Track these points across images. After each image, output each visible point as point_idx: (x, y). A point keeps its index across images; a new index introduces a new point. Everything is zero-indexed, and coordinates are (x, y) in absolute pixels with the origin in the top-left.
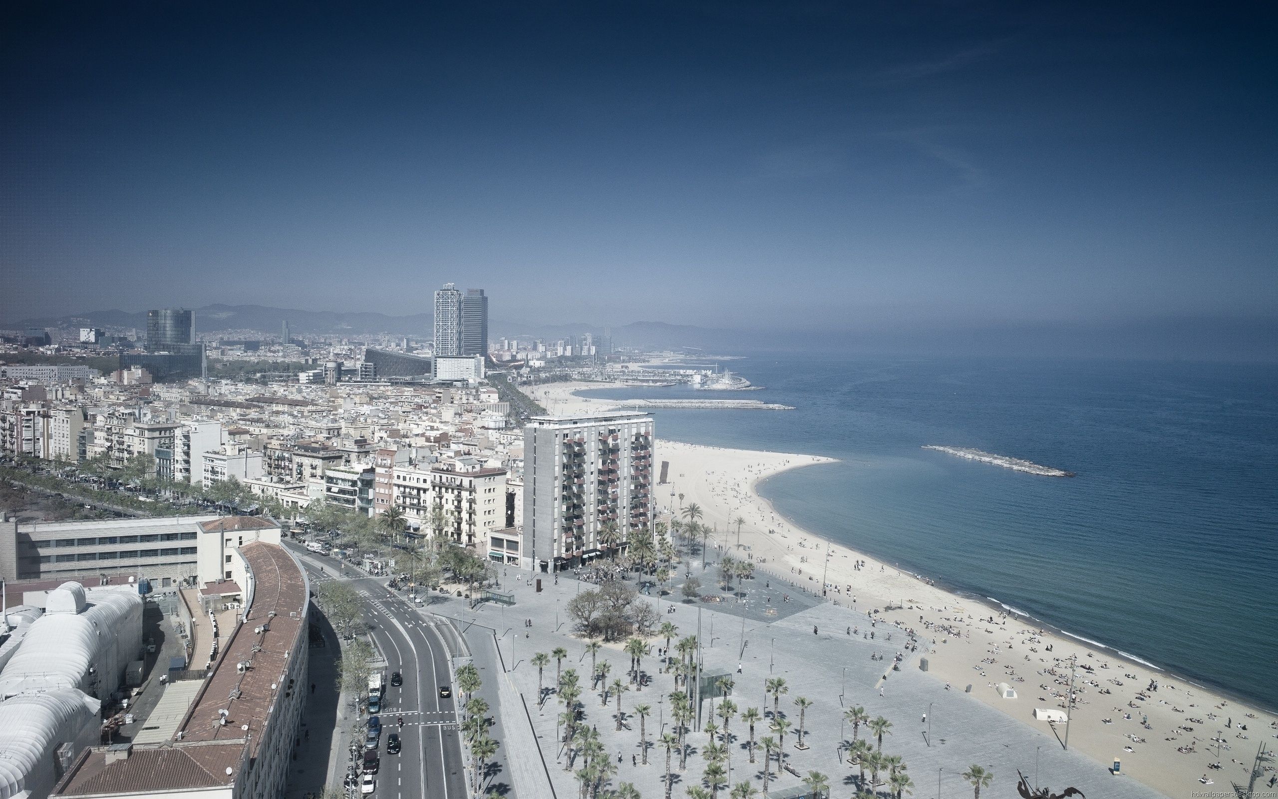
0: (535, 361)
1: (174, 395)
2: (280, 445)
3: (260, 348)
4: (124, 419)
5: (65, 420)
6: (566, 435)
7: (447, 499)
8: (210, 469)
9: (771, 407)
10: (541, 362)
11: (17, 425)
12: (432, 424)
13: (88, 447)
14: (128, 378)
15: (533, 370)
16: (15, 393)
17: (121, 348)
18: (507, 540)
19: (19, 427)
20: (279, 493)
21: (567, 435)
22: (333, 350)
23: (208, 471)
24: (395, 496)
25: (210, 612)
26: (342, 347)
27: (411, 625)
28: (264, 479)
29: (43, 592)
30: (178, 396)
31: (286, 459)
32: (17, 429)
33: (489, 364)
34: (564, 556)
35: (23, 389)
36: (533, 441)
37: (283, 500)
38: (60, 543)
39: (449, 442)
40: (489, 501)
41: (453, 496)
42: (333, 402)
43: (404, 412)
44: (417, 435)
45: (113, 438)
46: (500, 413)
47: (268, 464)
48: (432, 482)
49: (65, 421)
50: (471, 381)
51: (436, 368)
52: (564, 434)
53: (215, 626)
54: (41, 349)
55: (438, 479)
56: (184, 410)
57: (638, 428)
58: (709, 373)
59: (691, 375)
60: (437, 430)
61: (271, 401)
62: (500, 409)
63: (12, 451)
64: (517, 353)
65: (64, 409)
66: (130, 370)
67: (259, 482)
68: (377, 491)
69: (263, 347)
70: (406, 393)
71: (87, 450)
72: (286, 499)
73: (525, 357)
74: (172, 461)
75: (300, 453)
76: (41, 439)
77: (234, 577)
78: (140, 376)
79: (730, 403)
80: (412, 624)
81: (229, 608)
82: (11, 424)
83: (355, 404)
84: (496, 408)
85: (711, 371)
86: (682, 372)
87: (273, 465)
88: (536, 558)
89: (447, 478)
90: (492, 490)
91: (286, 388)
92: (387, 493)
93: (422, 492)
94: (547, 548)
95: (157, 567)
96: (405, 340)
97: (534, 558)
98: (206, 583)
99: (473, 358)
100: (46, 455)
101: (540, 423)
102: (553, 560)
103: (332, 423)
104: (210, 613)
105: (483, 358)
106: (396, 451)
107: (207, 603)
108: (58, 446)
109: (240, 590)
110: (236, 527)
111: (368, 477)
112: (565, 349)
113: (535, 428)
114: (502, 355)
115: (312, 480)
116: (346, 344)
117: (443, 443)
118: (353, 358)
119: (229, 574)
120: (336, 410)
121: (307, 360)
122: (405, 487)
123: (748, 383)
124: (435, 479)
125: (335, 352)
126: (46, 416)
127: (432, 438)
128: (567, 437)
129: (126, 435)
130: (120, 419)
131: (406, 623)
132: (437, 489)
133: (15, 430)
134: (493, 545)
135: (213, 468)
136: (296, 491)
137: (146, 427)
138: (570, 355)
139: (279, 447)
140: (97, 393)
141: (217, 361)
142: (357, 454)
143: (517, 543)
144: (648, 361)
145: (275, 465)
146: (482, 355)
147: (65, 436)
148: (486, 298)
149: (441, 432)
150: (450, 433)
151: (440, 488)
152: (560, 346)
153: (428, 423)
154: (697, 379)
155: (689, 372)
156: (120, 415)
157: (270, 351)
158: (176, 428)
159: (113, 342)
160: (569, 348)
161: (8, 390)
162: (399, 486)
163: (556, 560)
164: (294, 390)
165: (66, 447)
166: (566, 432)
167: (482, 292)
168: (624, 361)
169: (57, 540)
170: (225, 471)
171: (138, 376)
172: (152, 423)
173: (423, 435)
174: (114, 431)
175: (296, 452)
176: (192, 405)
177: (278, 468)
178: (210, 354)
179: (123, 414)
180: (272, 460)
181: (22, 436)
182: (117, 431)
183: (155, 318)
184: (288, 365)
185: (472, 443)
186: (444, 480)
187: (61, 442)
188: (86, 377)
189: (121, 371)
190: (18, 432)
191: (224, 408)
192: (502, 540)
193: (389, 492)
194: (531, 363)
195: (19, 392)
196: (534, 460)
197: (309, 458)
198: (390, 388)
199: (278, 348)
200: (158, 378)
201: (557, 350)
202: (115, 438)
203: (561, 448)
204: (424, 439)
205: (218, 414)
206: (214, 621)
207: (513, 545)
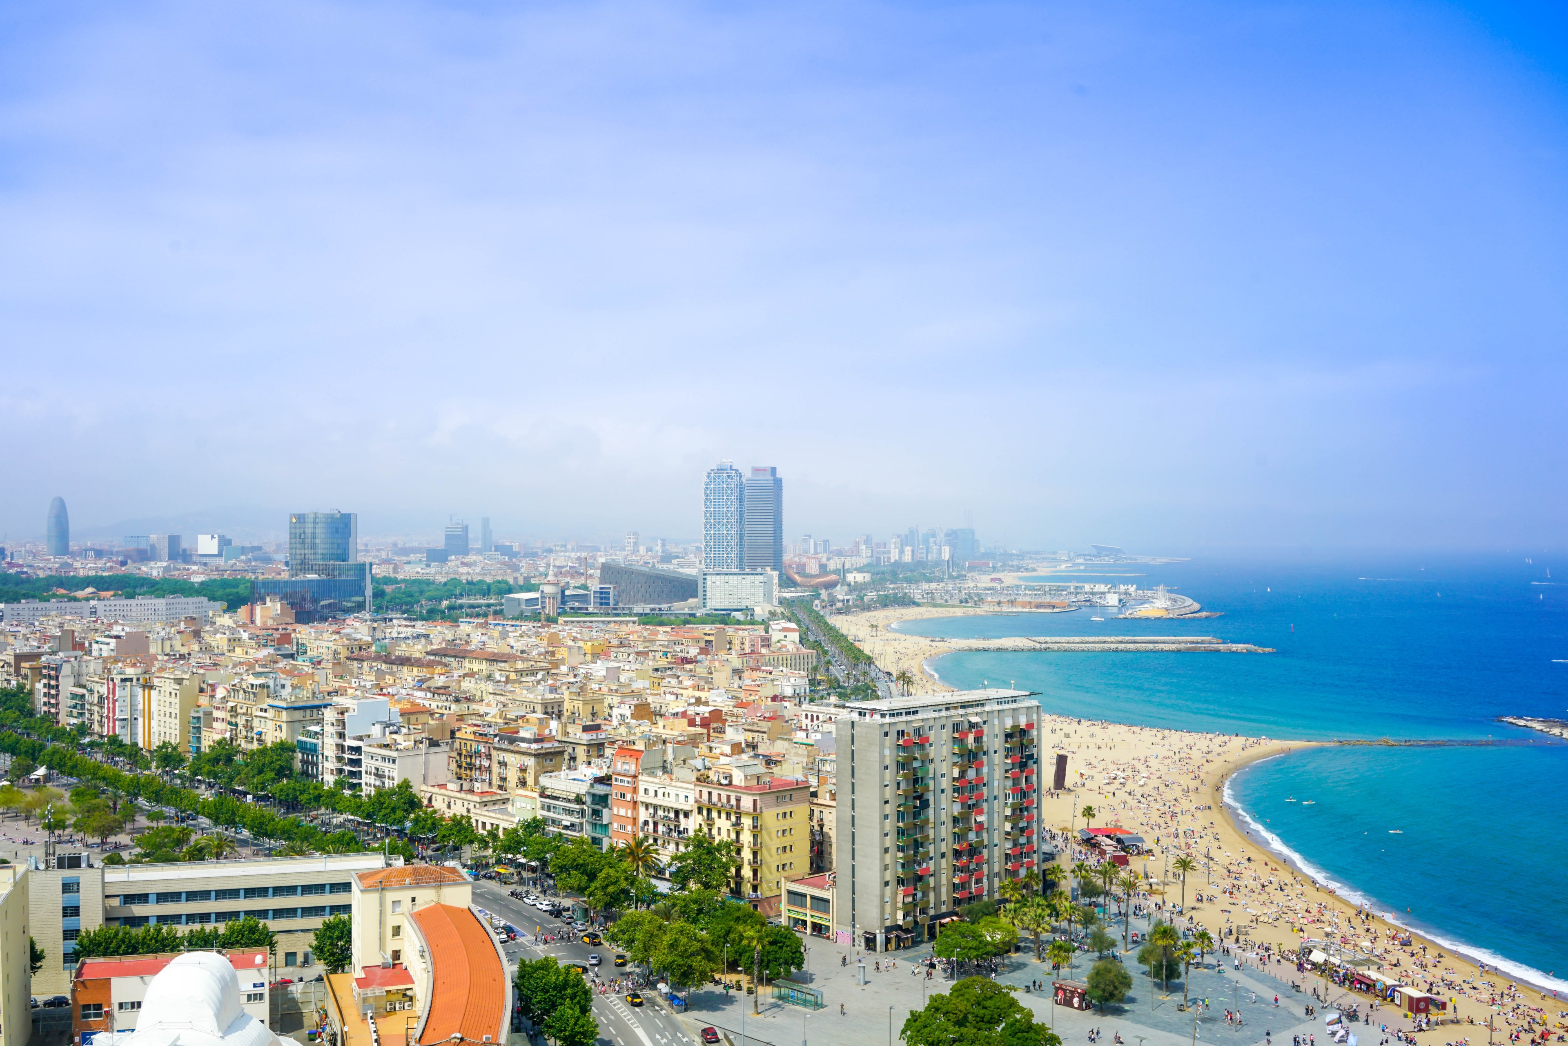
0: (855, 574)
1: (326, 644)
2: (475, 733)
3: (449, 558)
4: (254, 693)
5: (173, 692)
6: (900, 734)
7: (719, 829)
8: (373, 771)
9: (1234, 649)
10: (865, 574)
11: (108, 698)
12: (698, 694)
13: (203, 733)
14: (262, 616)
15: (852, 588)
16: (108, 644)
17: (253, 563)
18: (812, 897)
19: (111, 700)
20: (472, 810)
21: (903, 731)
22: (555, 560)
23: (370, 774)
24: (641, 820)
25: (369, 1015)
26: (568, 554)
27: (665, 1040)
28: (450, 786)
29: (136, 979)
30: (330, 644)
31: (483, 755)
32: (108, 703)
33: (787, 582)
34: (900, 923)
35: (117, 637)
36: (850, 742)
37: (477, 821)
38: (162, 897)
39: (724, 725)
40: (784, 831)
41: (729, 823)
42: (553, 654)
43: (657, 670)
44: (675, 715)
45: (238, 720)
46: (802, 672)
47: (457, 761)
48: (696, 801)
49: (173, 695)
50: (758, 611)
51: (705, 591)
52: (898, 732)
53: (376, 1041)
54: (144, 568)
55: (705, 796)
56: (339, 669)
57: (1015, 718)
58: (1132, 589)
59: (1104, 593)
60: (706, 704)
61: (461, 655)
62: (802, 667)
63: (102, 737)
64: (828, 559)
65: (172, 677)
66: (265, 604)
67: (443, 791)
68: (615, 812)
69: (453, 557)
70: (660, 637)
71: (203, 738)
72: (481, 819)
73: (840, 567)
74: (320, 757)
75: (503, 747)
76: (140, 720)
77: (404, 959)
78: (279, 612)
79: (1168, 643)
80: (667, 1038)
81: (397, 1009)
82: (101, 697)
83: (585, 654)
84: (795, 662)
85: (1135, 586)
86: (1087, 587)
87: (464, 765)
88: (858, 926)
89: (719, 794)
90: (788, 815)
91: (484, 631)
92: (629, 815)
93: (681, 816)
94: (875, 913)
95: (296, 935)
96: (660, 542)
97: (854, 926)
98: (363, 968)
99: (761, 574)
100: (147, 744)
101: (860, 714)
102: (883, 931)
103: (551, 692)
104: (369, 1018)
105: (775, 574)
106: (642, 751)
107: (365, 1000)
108: (163, 730)
109: (413, 982)
110: (408, 881)
111: (600, 790)
112: (902, 552)
113: (853, 722)
114: (804, 565)
115: (521, 791)
116: (573, 550)
117: (715, 725)
118: (582, 574)
119: (396, 955)
120: (557, 667)
121: (516, 579)
122: (656, 807)
123: (1196, 606)
124: (701, 796)
125: (558, 564)
126: (148, 686)
127: (698, 719)
128: (903, 735)
129: (256, 716)
130: (249, 692)
131: (658, 1037)
132: (705, 812)
133: (106, 706)
134: (789, 902)
135: (377, 769)
136: (496, 807)
137: (284, 705)
138: (910, 560)
139: (472, 737)
140: (219, 641)
141: (387, 581)
142: (585, 747)
143: (828, 901)
144: (1034, 570)
145: (467, 764)
146: (775, 569)
147: (173, 716)
148: (781, 480)
149: (711, 708)
150: (724, 710)
151: (709, 811)
152: (895, 547)
153: (691, 692)
154: (1112, 599)
155: (1101, 587)
156: (248, 687)
157: (464, 564)
158: (325, 706)
159: (243, 554)
160: (908, 550)
161: (98, 639)
162: (647, 806)
163: (888, 930)
164: (496, 634)
165: (174, 732)
166: (900, 728)
167: (774, 470)
168: (994, 569)
169: (158, 894)
170: (395, 774)
171: (275, 613)
172: (293, 699)
173: (684, 714)
174: (239, 710)
175: (497, 746)
176: (348, 662)
177: (471, 769)
178: (378, 571)
179: (252, 685)
180: (463, 757)
181: (114, 715)
182: (244, 710)
183: (299, 525)
184: (489, 587)
185: (759, 729)
186: (715, 799)
187: (167, 725)
188: (204, 614)
189: (252, 605)
190: (109, 708)
191: (395, 668)
192: (805, 896)
193: (633, 814)
194: (850, 577)
195: (113, 642)
196: (850, 772)
197: (516, 756)
198: (638, 628)
199: (474, 558)
200: (304, 617)
201: (889, 552)
202: (241, 721)
203: (895, 752)
204: (685, 721)
205: (387, 677)
206: (375, 1032)
207: (821, 903)
